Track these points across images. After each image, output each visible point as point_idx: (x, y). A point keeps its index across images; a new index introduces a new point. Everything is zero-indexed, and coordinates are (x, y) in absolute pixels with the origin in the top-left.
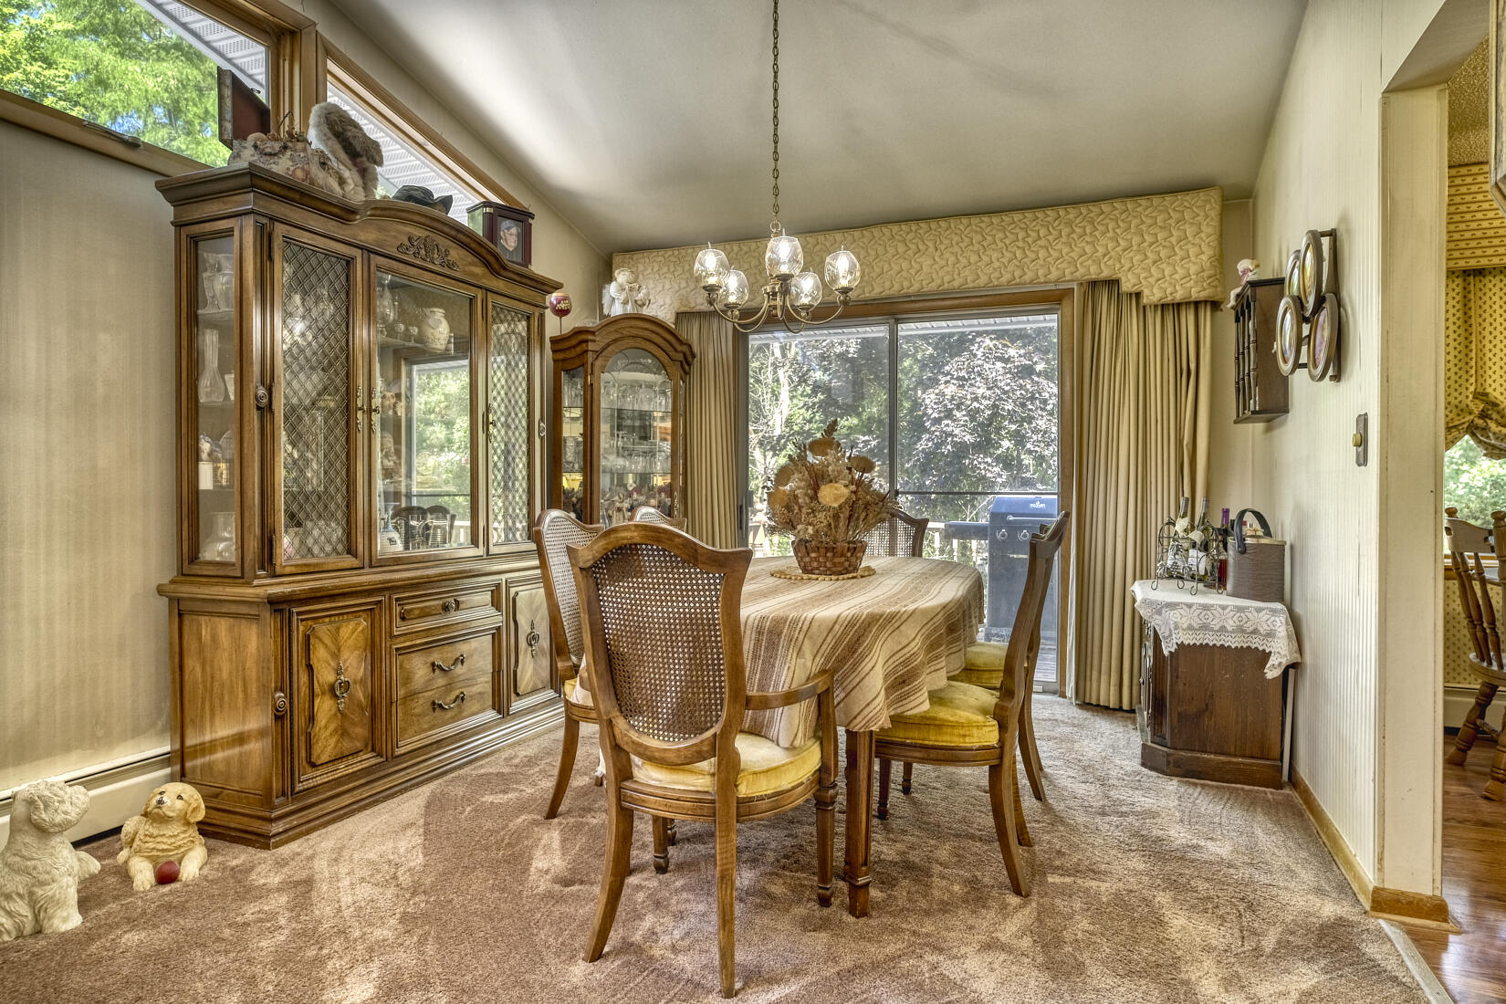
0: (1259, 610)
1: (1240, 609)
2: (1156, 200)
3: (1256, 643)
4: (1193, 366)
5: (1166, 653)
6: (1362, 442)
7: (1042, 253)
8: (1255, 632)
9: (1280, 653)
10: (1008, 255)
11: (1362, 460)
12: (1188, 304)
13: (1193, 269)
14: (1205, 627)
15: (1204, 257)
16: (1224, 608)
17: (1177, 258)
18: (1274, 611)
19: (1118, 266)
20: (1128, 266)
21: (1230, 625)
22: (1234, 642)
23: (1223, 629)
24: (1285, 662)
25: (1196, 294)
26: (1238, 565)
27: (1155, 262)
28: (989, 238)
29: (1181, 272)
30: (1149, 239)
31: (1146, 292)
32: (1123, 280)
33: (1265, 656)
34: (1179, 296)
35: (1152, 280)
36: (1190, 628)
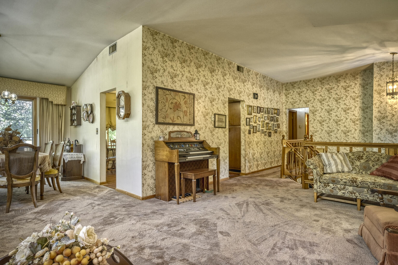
0: (79, 154)
1: (77, 154)
2: (55, 86)
3: (79, 159)
4: (61, 115)
5: (66, 162)
6: (97, 131)
7: (32, 91)
8: (79, 157)
9: (82, 160)
10: (24, 89)
11: (97, 134)
12: (60, 105)
13: (62, 99)
14: (72, 157)
15: (64, 98)
16: (75, 154)
17: (59, 97)
18: (81, 154)
19: (48, 96)
20: (50, 96)
21: (75, 157)
22: (76, 159)
23: (74, 157)
24: (83, 161)
25: (62, 103)
26: (75, 148)
27: (55, 97)
28: (19, 85)
29: (60, 99)
30: (54, 92)
31: (54, 102)
32: (49, 99)
33: (80, 161)
34: (60, 103)
35: (55, 100)
36: (70, 158)
